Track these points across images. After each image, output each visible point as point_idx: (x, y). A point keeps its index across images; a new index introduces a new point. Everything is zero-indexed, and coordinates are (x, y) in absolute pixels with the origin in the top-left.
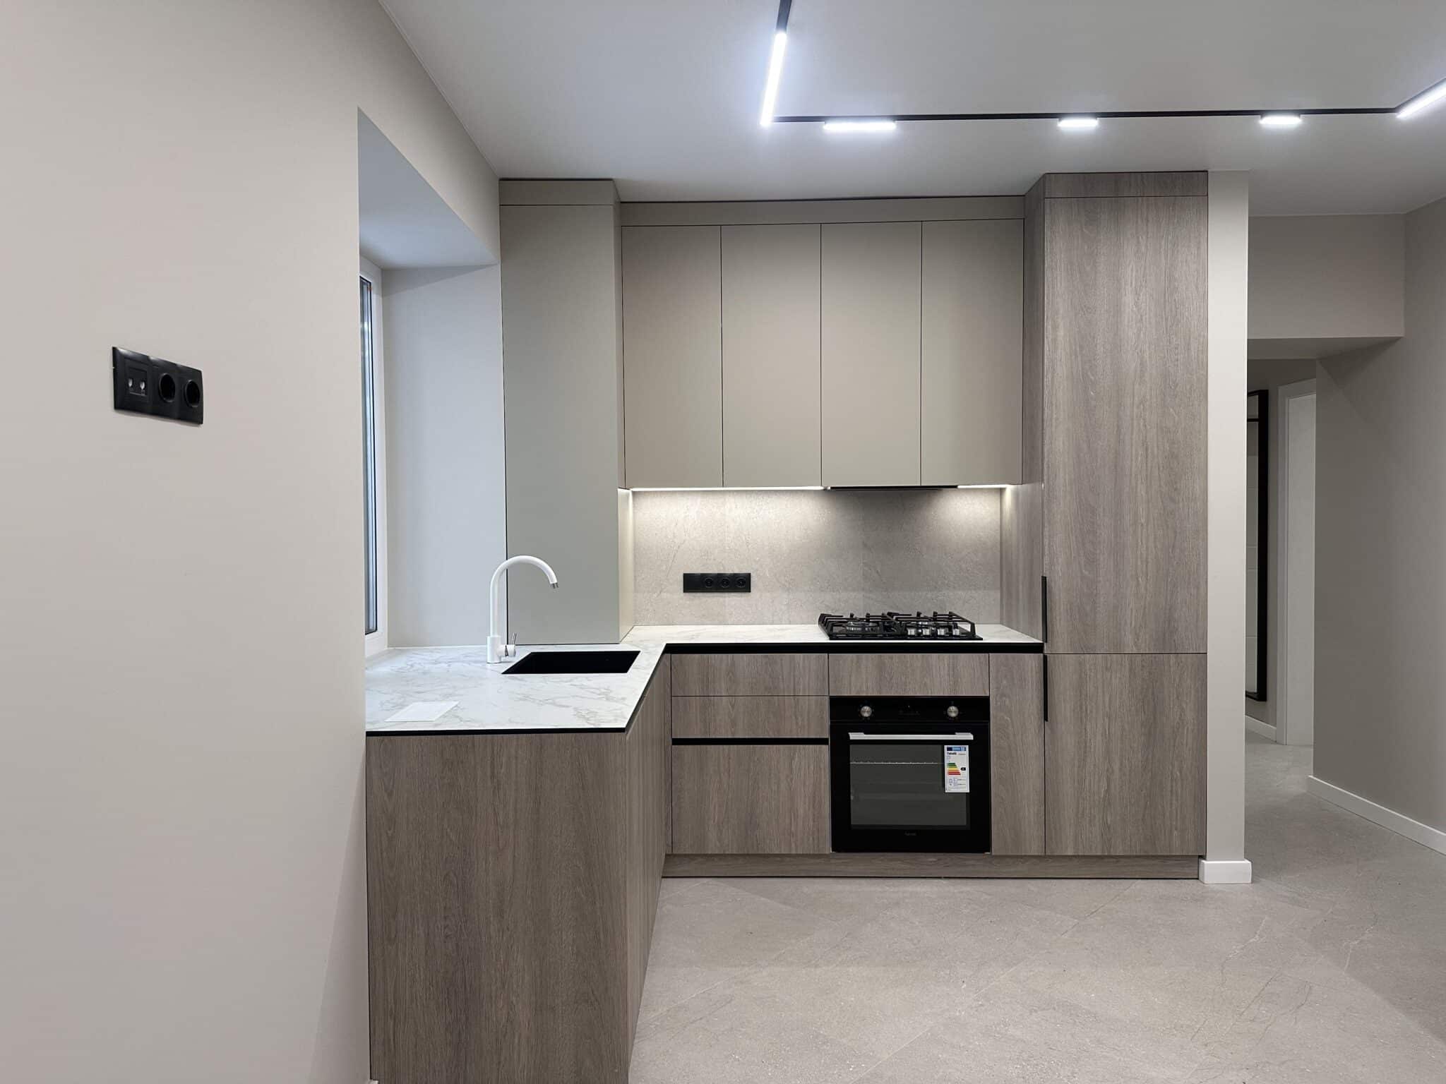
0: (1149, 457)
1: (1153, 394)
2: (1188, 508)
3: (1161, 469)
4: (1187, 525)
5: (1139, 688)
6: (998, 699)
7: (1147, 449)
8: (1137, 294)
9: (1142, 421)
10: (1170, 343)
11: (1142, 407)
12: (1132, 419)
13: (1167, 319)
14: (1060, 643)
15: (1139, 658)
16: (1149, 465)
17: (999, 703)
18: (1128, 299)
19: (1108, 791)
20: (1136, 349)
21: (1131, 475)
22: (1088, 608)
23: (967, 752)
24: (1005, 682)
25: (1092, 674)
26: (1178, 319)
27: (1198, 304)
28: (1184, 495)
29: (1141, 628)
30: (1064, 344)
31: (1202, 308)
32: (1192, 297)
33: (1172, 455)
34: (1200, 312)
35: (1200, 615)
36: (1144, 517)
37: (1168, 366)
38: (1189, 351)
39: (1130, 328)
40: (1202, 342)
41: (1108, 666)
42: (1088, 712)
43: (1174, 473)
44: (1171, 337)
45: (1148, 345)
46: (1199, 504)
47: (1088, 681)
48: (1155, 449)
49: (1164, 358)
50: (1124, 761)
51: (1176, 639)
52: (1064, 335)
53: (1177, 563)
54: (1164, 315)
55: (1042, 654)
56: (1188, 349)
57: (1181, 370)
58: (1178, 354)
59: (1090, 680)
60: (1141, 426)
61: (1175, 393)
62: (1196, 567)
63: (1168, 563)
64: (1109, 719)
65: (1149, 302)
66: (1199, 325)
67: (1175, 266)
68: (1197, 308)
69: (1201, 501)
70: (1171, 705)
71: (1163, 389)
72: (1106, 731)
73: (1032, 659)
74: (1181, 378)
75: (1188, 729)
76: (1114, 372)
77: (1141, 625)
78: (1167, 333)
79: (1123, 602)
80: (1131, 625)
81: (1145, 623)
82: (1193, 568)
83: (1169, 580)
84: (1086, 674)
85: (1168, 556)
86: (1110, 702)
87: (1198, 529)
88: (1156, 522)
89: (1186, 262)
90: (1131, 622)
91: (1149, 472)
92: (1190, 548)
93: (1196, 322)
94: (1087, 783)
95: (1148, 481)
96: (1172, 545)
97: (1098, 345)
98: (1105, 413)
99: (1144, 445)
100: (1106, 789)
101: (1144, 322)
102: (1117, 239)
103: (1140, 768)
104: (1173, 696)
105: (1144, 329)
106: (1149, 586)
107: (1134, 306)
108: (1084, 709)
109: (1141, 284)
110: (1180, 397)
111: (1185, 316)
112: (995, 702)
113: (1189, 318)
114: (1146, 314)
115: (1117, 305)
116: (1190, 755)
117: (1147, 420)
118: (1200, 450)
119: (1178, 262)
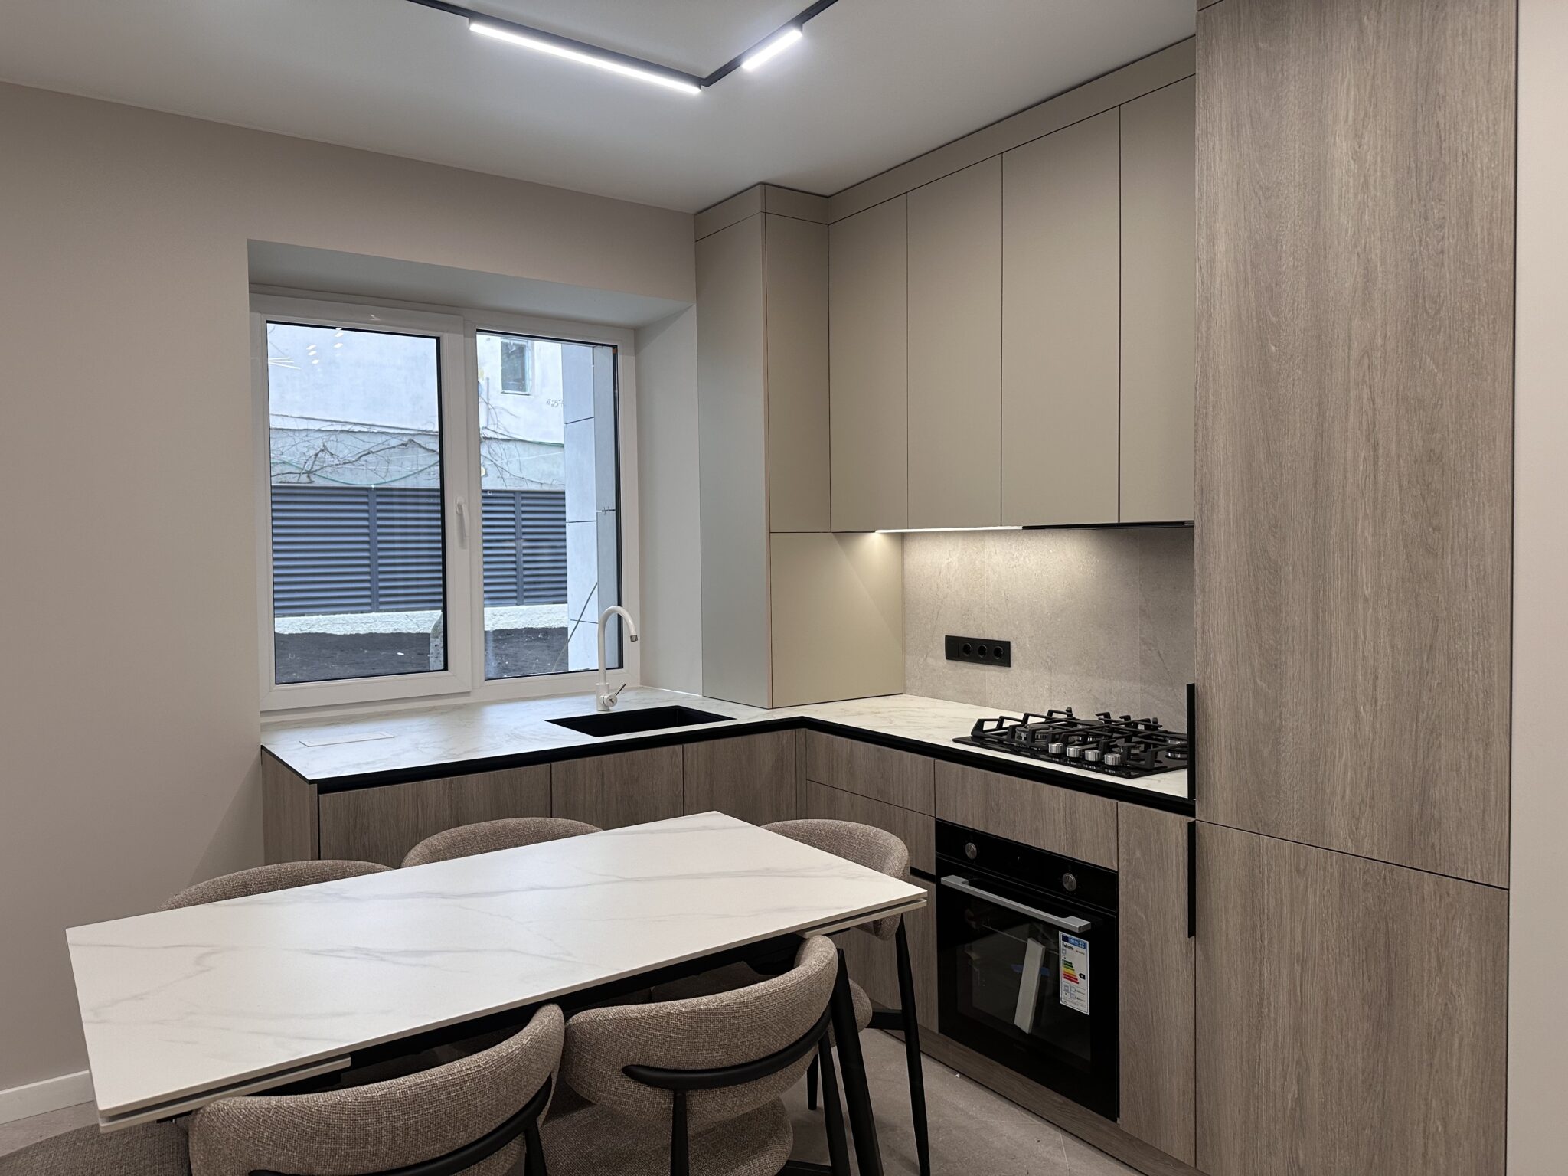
0: (1380, 463)
1: (1388, 334)
2: (1466, 569)
3: (1406, 485)
4: (1463, 604)
5: (1359, 925)
6: (1129, 879)
7: (1376, 450)
8: (1359, 137)
9: (1366, 391)
10: (1426, 219)
11: (1366, 360)
12: (1347, 390)
13: (1418, 171)
14: (1217, 808)
15: (1359, 864)
16: (1380, 477)
17: (1130, 887)
18: (1341, 148)
19: (1299, 1100)
20: (1355, 246)
21: (1344, 501)
22: (1266, 752)
23: (1086, 952)
24: (1138, 854)
25: (1272, 875)
26: (1444, 163)
27: (1491, 117)
28: (1456, 540)
29: (1363, 806)
30: (1227, 266)
31: (1502, 123)
32: (1477, 107)
33: (1430, 457)
34: (1495, 133)
35: (1492, 804)
36: (1370, 585)
37: (1420, 268)
38: (1470, 227)
39: (1343, 208)
40: (1500, 201)
41: (1302, 867)
42: (1266, 943)
43: (1433, 494)
44: (1428, 207)
45: (1379, 234)
46: (1490, 560)
47: (1266, 886)
48: (1394, 446)
49: (1412, 254)
50: (1329, 1057)
51: (1437, 843)
52: (1226, 250)
53: (1438, 684)
54: (1413, 165)
55: (1192, 819)
56: (1467, 224)
57: (1450, 273)
58: (1443, 238)
59: (1268, 885)
60: (1365, 401)
61: (1438, 323)
62: (1481, 696)
63: (1419, 682)
64: (1302, 968)
65: (1382, 146)
66: (1493, 166)
67: (1440, 50)
68: (1488, 128)
69: (1495, 555)
70: (1426, 979)
71: (1410, 321)
72: (1295, 986)
73: (1177, 823)
74: (1450, 290)
75: (1461, 1040)
76: (1312, 301)
77: (1362, 800)
78: (1420, 200)
79: (1329, 750)
80: (1343, 797)
81: (1372, 798)
82: (1475, 698)
83: (1422, 717)
84: (1262, 872)
85: (1421, 668)
86: (1303, 937)
87: (1488, 616)
88: (1394, 595)
89: (1464, 34)
90: (1345, 792)
91: (1380, 494)
92: (1468, 655)
93: (1486, 160)
94: (1263, 1071)
95: (1379, 512)
96: (1429, 645)
97: (1284, 255)
98: (1296, 383)
99: (1369, 440)
100: (1296, 1096)
101: (1371, 187)
102: (1320, 39)
103: (1360, 1082)
104: (1430, 959)
105: (1371, 204)
106: (1381, 724)
107: (1352, 162)
108: (1258, 936)
109: (1366, 113)
110: (1448, 330)
111: (1459, 154)
112: (1125, 883)
113: (1470, 156)
114: (1376, 171)
115: (1319, 169)
116: (1467, 1097)
117: (1376, 389)
118: (1494, 440)
119: (1445, 40)
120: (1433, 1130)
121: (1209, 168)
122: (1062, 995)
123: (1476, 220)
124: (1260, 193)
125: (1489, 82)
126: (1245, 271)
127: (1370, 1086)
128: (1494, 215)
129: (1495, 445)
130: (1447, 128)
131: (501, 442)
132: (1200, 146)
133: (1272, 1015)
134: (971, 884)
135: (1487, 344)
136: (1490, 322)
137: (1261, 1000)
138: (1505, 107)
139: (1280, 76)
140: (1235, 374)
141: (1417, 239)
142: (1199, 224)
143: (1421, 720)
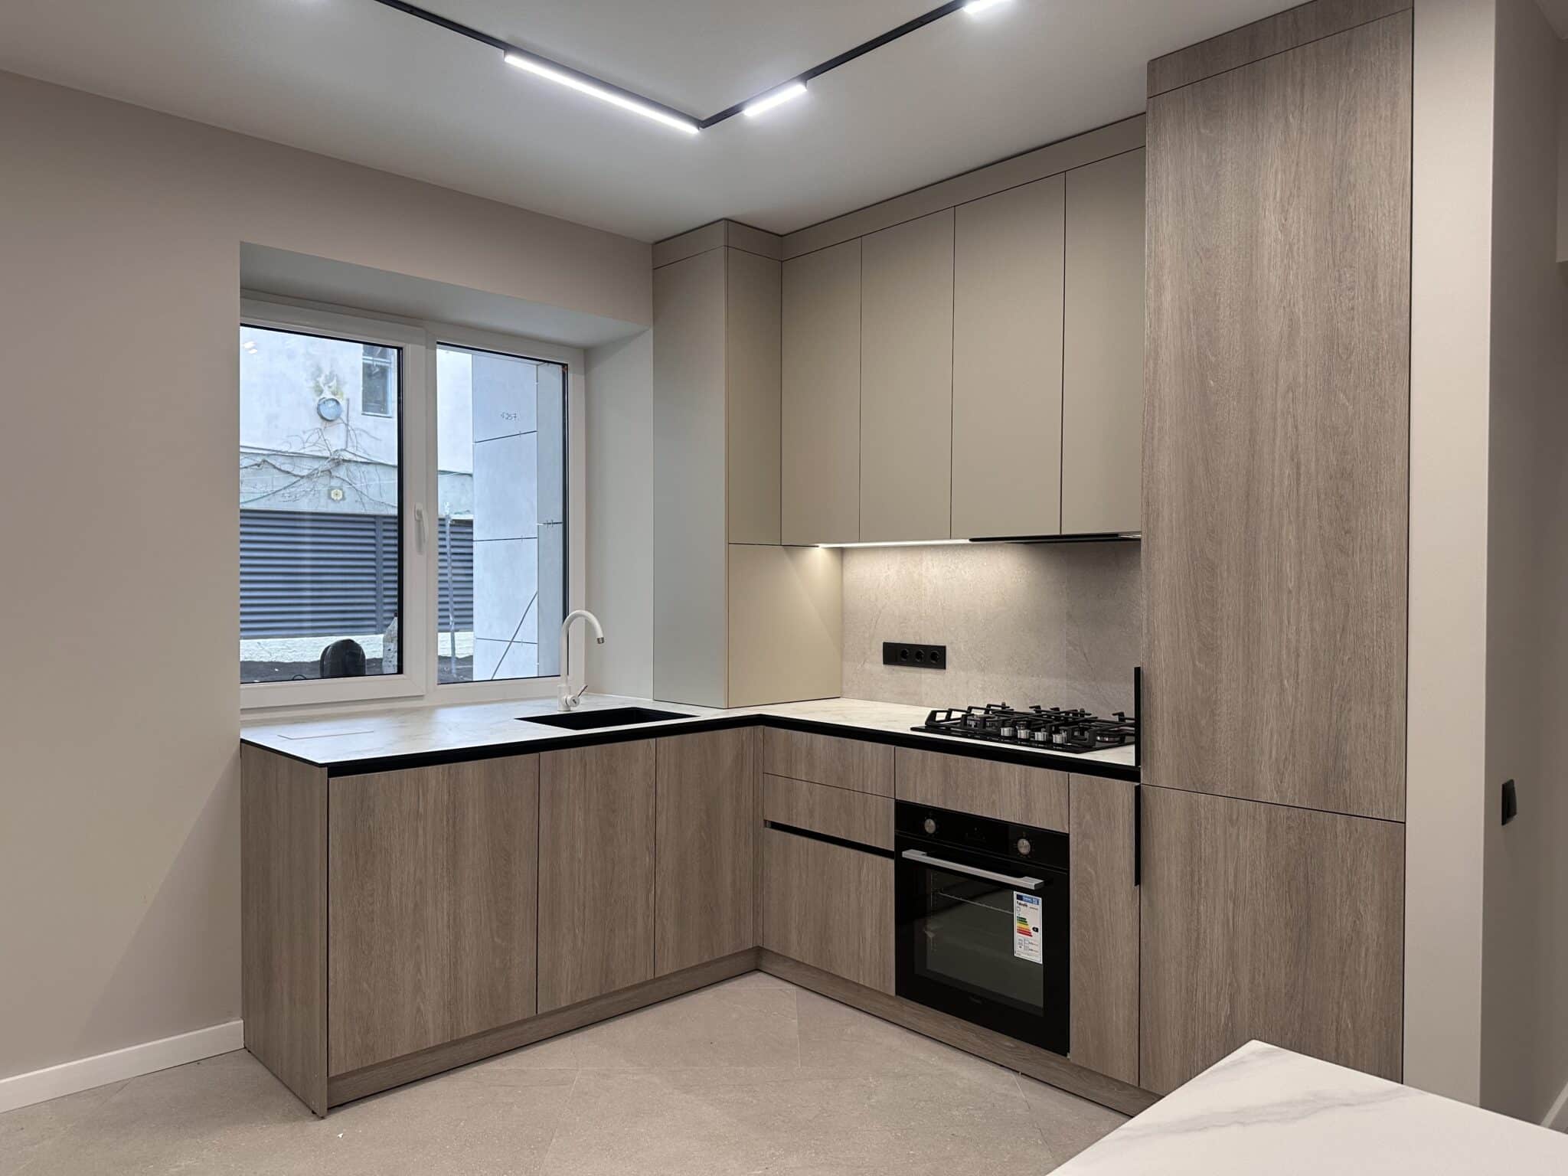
0: (1302, 479)
1: (1309, 373)
2: (1372, 564)
3: (1323, 497)
4: (1369, 593)
5: (1284, 863)
6: (1079, 841)
7: (1298, 468)
8: (1285, 212)
9: (1290, 420)
10: (1340, 282)
11: (1291, 395)
12: (1275, 419)
13: (1334, 243)
14: (1161, 772)
15: (1283, 812)
16: (1302, 491)
17: (1080, 846)
18: (1270, 222)
19: (1231, 1016)
20: (1282, 301)
21: (1271, 510)
22: (1203, 722)
23: (1040, 907)
24: (1088, 817)
25: (1209, 826)
26: (1355, 238)
27: (1392, 203)
28: (1364, 541)
29: (1287, 763)
30: (1172, 313)
31: (1400, 209)
32: (1381, 194)
33: (1343, 474)
34: (1395, 217)
35: (1392, 753)
36: (1293, 580)
37: (1335, 321)
38: (1375, 290)
39: (1272, 269)
40: (1399, 270)
41: (1235, 817)
42: (1203, 885)
43: (1345, 504)
44: (1342, 272)
45: (1301, 293)
46: (1391, 558)
47: (1203, 836)
48: (1313, 465)
49: (1329, 309)
50: (1257, 976)
51: (1348, 790)
52: (1172, 299)
53: (1349, 659)
54: (1329, 237)
55: (1137, 784)
56: (1373, 287)
57: (1359, 325)
58: (1353, 298)
59: (1205, 835)
60: (1290, 429)
61: (1349, 365)
62: (1383, 667)
63: (1333, 659)
64: (1234, 903)
65: (1304, 221)
66: (1393, 241)
67: (1351, 148)
68: (1390, 212)
69: (1395, 552)
70: (1338, 901)
71: (1327, 363)
72: (1228, 920)
73: (1123, 789)
74: (1359, 339)
75: (1367, 950)
76: (1245, 346)
77: (1286, 759)
78: (1335, 266)
79: (1258, 718)
80: (1270, 756)
81: (1294, 756)
82: (1378, 669)
83: (1336, 687)
84: (1200, 825)
85: (1335, 645)
86: (1236, 876)
87: (1389, 602)
88: (1313, 588)
89: (1370, 135)
90: (1271, 752)
91: (1302, 504)
92: (1373, 634)
93: (1387, 238)
94: (1200, 995)
95: (1301, 519)
96: (1341, 626)
97: (1221, 306)
98: (1232, 411)
99: (1293, 460)
100: (1229, 1012)
101: (1295, 254)
102: (1253, 130)
103: (1283, 995)
104: (1341, 886)
105: (1295, 267)
106: (1302, 695)
107: (1279, 232)
108: (1196, 879)
109: (1291, 193)
110: (1357, 371)
111: (1367, 231)
112: (1076, 843)
113: (1375, 233)
114: (1299, 240)
115: (1251, 237)
116: (1372, 996)
117: (1299, 417)
118: (1394, 460)
119: (1356, 140)
120: (1344, 1026)
121: (1157, 230)
122: (1017, 948)
123: (1380, 284)
124: (1201, 254)
125: (1390, 175)
126: (1188, 316)
127: (1292, 997)
128: (1394, 281)
129: (1394, 464)
130: (1357, 209)
131: (361, 465)
132: (1149, 211)
133: (1208, 946)
134: (928, 855)
135: (1388, 383)
136: (1391, 366)
137: (1198, 935)
138: (1403, 195)
139: (1219, 157)
140: (1178, 405)
141: (1332, 298)
142: (1148, 277)
143: (1335, 688)
